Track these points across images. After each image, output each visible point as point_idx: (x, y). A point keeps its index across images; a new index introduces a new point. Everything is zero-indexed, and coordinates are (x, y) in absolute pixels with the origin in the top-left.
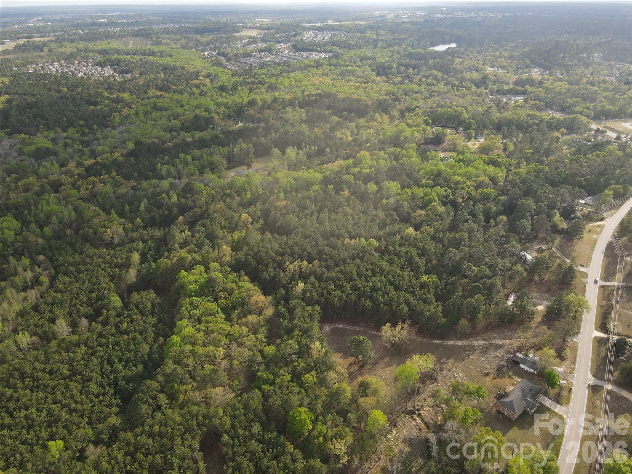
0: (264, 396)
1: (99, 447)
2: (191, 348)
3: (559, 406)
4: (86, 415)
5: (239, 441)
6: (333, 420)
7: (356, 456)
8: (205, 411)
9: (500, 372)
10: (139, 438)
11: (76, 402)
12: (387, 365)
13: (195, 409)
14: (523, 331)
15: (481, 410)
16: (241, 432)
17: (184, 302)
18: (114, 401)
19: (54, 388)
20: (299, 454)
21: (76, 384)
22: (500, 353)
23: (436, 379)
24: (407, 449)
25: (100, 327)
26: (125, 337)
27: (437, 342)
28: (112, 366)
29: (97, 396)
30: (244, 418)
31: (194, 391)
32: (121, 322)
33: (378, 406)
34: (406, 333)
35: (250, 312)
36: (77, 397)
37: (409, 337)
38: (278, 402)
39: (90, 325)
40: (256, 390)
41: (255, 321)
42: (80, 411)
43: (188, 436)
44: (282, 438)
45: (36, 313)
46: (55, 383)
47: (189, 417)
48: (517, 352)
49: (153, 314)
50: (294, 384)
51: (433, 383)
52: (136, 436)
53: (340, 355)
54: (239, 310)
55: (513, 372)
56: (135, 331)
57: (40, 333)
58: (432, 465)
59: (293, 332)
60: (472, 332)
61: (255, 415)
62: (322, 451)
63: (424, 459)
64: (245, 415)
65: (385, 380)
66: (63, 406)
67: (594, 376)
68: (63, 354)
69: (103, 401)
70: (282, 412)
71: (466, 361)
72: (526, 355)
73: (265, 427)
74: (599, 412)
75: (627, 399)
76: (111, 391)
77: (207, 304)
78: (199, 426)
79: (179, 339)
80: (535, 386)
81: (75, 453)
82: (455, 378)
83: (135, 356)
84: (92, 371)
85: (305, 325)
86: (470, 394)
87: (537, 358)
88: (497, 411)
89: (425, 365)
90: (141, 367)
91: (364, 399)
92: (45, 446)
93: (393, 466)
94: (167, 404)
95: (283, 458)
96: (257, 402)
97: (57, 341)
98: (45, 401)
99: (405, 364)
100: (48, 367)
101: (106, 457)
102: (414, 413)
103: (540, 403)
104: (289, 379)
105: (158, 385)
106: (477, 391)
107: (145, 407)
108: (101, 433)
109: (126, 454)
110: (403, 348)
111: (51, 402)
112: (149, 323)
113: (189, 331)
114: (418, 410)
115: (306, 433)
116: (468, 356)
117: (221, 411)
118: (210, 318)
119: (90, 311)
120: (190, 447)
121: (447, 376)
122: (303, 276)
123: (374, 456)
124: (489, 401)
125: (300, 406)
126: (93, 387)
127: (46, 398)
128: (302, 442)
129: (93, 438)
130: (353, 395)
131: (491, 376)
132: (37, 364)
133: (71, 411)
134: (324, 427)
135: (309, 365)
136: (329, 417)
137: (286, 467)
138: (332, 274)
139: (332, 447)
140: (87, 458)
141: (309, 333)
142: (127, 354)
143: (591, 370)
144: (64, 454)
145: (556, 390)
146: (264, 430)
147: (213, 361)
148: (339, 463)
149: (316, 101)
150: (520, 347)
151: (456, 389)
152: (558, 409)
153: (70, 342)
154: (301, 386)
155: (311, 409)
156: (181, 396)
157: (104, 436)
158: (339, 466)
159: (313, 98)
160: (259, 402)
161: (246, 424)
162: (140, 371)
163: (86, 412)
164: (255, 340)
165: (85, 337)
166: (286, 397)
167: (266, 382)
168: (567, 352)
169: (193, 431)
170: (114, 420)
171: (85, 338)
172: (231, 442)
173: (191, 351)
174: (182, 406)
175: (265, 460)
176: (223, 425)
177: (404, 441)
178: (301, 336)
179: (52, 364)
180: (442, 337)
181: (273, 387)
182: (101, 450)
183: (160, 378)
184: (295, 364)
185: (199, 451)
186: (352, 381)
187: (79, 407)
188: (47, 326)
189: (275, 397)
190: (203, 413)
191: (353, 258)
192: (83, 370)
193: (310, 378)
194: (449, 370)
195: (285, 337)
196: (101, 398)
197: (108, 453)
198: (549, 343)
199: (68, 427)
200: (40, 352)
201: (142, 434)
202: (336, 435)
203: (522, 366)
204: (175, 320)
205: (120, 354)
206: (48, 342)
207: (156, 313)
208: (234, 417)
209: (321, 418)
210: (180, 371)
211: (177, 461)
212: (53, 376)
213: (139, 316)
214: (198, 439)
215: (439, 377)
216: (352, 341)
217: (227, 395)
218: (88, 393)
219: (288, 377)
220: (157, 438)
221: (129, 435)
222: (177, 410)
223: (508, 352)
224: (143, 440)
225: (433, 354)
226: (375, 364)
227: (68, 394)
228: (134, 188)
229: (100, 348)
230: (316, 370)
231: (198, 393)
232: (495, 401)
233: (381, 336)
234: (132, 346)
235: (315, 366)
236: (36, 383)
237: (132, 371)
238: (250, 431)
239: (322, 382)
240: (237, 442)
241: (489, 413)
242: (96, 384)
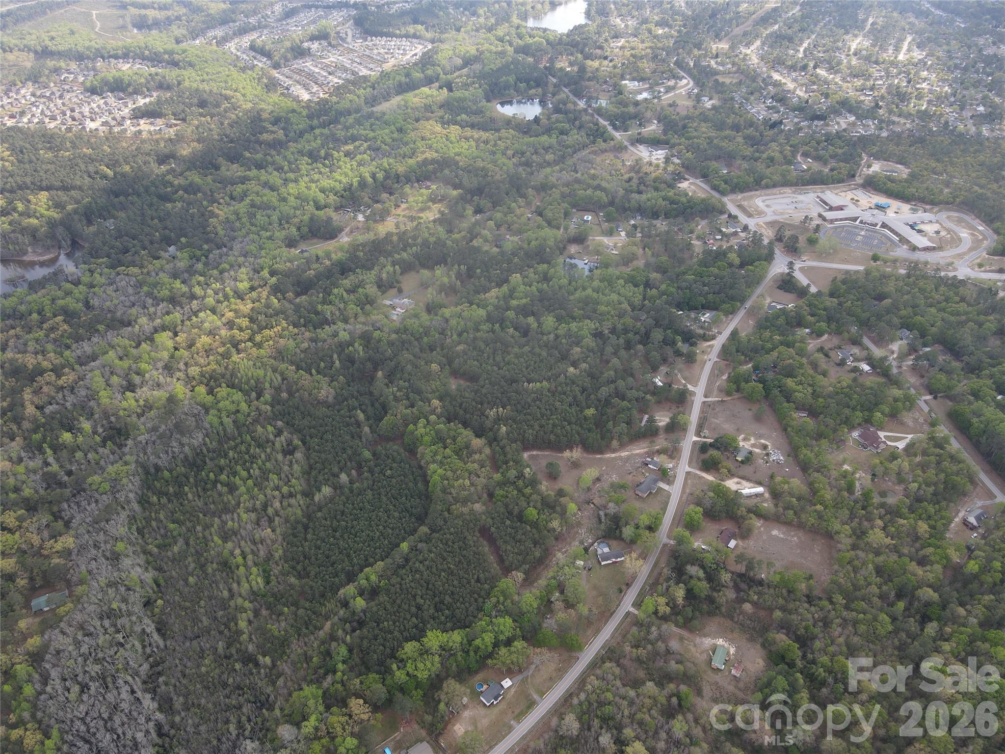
2: (448, 482)
6: (548, 512)
7: (564, 528)
9: (637, 471)
12: (571, 473)
13: (468, 517)
14: (652, 441)
16: (499, 525)
17: (426, 451)
20: (534, 530)
22: (637, 459)
27: (599, 456)
28: (397, 500)
31: (461, 508)
33: (571, 501)
34: (579, 454)
35: (473, 452)
37: (581, 456)
40: (499, 502)
41: (480, 458)
43: (471, 531)
44: (523, 525)
47: (466, 522)
48: (647, 457)
50: (520, 496)
51: (599, 483)
54: (466, 452)
55: (645, 470)
57: (331, 485)
58: (602, 527)
59: (509, 463)
60: (620, 448)
61: (504, 516)
62: (546, 527)
63: (598, 524)
64: (498, 516)
67: (689, 466)
70: (519, 512)
71: (617, 467)
72: (652, 458)
73: (512, 521)
74: (688, 486)
75: (704, 478)
78: (474, 525)
79: (439, 478)
80: (657, 477)
81: (413, 548)
87: (658, 460)
88: (636, 494)
89: (594, 474)
91: (562, 498)
95: (527, 534)
99: (582, 475)
102: (589, 502)
103: (659, 486)
106: (624, 485)
110: (579, 464)
114: (592, 500)
115: (536, 520)
116: (618, 464)
117: (483, 516)
118: (449, 460)
120: (475, 536)
121: (606, 477)
125: (529, 507)
128: (534, 525)
130: (555, 496)
131: (632, 474)
134: (544, 516)
135: (526, 483)
136: (545, 510)
137: (530, 538)
138: (522, 416)
139: (551, 525)
143: (688, 462)
145: (668, 478)
147: (464, 488)
148: (556, 531)
150: (649, 453)
151: (612, 486)
152: (668, 488)
154: (525, 496)
155: (535, 508)
159: (431, 167)
160: (503, 508)
161: (501, 521)
164: (485, 471)
167: (502, 497)
168: (676, 454)
169: (473, 528)
172: (496, 531)
174: (459, 517)
175: (518, 536)
176: (488, 523)
178: (515, 465)
181: (508, 499)
184: (517, 483)
185: (481, 537)
188: (333, 479)
189: (512, 505)
190: (474, 519)
194: (608, 474)
195: (505, 467)
200: (342, 497)
202: (552, 519)
203: (649, 466)
204: (422, 464)
206: (342, 490)
208: (492, 518)
209: (541, 511)
211: (472, 543)
214: (477, 532)
215: (602, 479)
217: (482, 507)
219: (515, 492)
220: (455, 534)
223: (642, 458)
225: (597, 465)
230: (531, 486)
231: (465, 508)
233: (565, 458)
235: (529, 483)
238: (504, 524)
239: (536, 492)
240: (499, 530)
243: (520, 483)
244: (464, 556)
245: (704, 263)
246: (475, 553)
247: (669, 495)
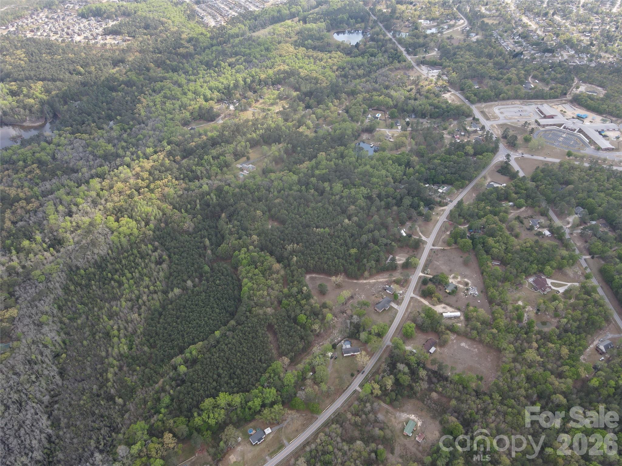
0: (286, 310)
2: (253, 292)
3: (397, 306)
5: (281, 327)
7: (322, 330)
8: (265, 317)
10: (244, 328)
12: (334, 292)
13: (261, 316)
16: (281, 324)
17: (243, 270)
19: (201, 311)
20: (302, 330)
21: (209, 309)
22: (380, 285)
26: (220, 287)
27: (355, 281)
28: (220, 301)
29: (220, 314)
30: (281, 319)
33: (330, 311)
34: (342, 279)
35: (273, 273)
36: (212, 314)
40: (283, 309)
41: (276, 277)
44: (296, 325)
45: (173, 277)
47: (260, 320)
48: (387, 284)
51: (352, 300)
54: (269, 272)
55: (384, 293)
56: (224, 284)
57: (181, 287)
58: (348, 330)
59: (294, 282)
60: (369, 276)
61: (285, 318)
62: (310, 328)
63: (346, 328)
67: (413, 293)
69: (223, 315)
70: (295, 316)
72: (390, 286)
73: (289, 322)
76: (225, 311)
77: (253, 270)
79: (247, 289)
80: (390, 299)
82: (361, 297)
83: (228, 296)
84: (213, 304)
85: (299, 278)
87: (393, 287)
88: (375, 309)
91: (324, 309)
94: (250, 315)
95: (297, 332)
96: (284, 313)
97: (190, 290)
98: (200, 317)
100: (194, 303)
103: (391, 306)
104: (295, 303)
107: (242, 317)
110: (340, 286)
113: (249, 284)
114: (346, 311)
115: (304, 323)
116: (367, 287)
117: (271, 317)
118: (256, 277)
119: (197, 274)
120: (264, 330)
121: (358, 296)
122: (295, 253)
125: (301, 314)
126: (217, 310)
128: (303, 326)
130: (320, 308)
131: (375, 296)
134: (310, 320)
136: (312, 317)
137: (299, 334)
139: (314, 327)
141: (301, 283)
142: (225, 295)
143: (413, 290)
145: (398, 301)
147: (263, 297)
148: (316, 332)
153: (196, 291)
154: (300, 305)
155: (305, 315)
164: (278, 286)
166: (295, 311)
167: (286, 305)
168: (407, 283)
169: (263, 324)
172: (278, 327)
174: (256, 316)
175: (291, 333)
176: (273, 322)
178: (298, 284)
181: (289, 307)
183: (244, 306)
185: (267, 331)
188: (183, 283)
189: (291, 311)
192: (209, 303)
195: (291, 285)
200: (186, 296)
202: (315, 323)
203: (387, 291)
204: (240, 278)
205: (221, 295)
206: (187, 291)
208: (277, 319)
209: (309, 317)
211: (260, 335)
212: (198, 306)
214: (266, 327)
215: (355, 297)
217: (272, 311)
218: (216, 313)
220: (251, 328)
223: (383, 285)
226: (329, 293)
227: (208, 313)
229: (211, 293)
231: (261, 311)
233: (331, 281)
234: (225, 292)
235: (305, 297)
238: (284, 323)
239: (308, 304)
243: (299, 296)
244: (254, 343)
245: (449, 152)
246: (261, 341)
247: (396, 312)
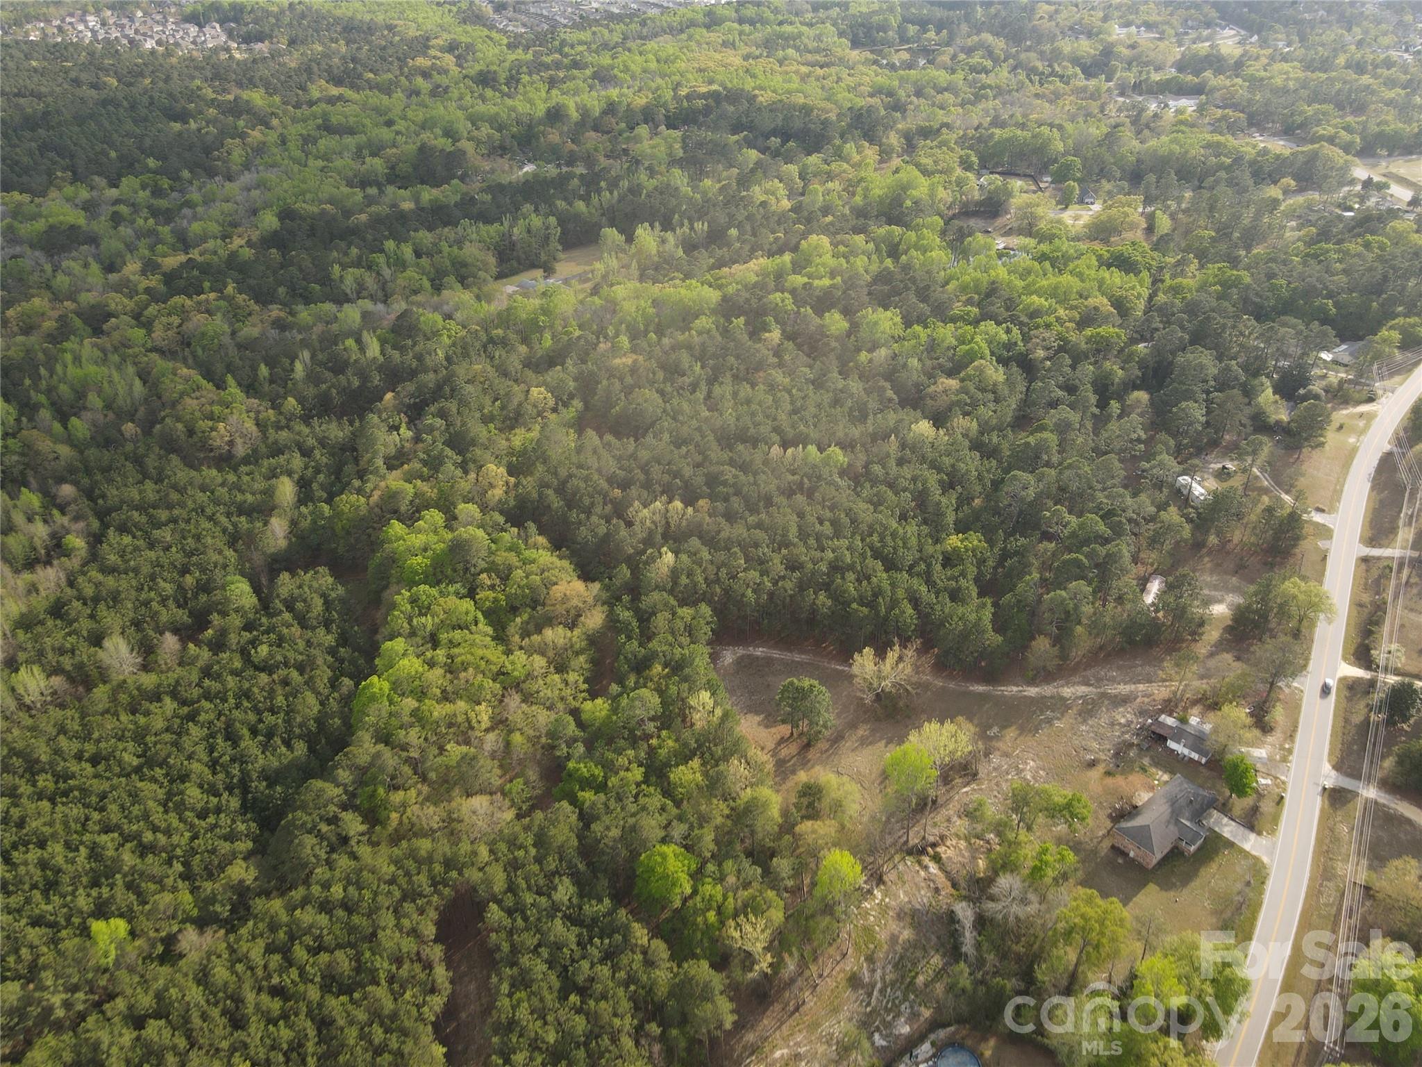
0: (581, 816)
1: (209, 932)
2: (415, 704)
3: (1253, 836)
4: (178, 858)
5: (526, 919)
6: (739, 871)
7: (791, 954)
8: (447, 849)
9: (1121, 760)
10: (298, 912)
11: (155, 829)
12: (864, 742)
13: (424, 845)
14: (1177, 665)
15: (1076, 847)
16: (529, 898)
17: (398, 598)
18: (241, 827)
19: (103, 796)
20: (660, 948)
21: (155, 787)
22: (1124, 716)
23: (975, 775)
24: (907, 934)
25: (205, 654)
26: (264, 678)
27: (980, 688)
28: (235, 744)
29: (202, 815)
30: (536, 868)
31: (422, 804)
32: (254, 643)
33: (843, 840)
34: (909, 670)
35: (549, 621)
36: (157, 816)
37: (914, 679)
38: (615, 833)
39: (184, 648)
40: (565, 804)
41: (561, 642)
42: (164, 849)
43: (408, 907)
44: (622, 913)
45: (58, 622)
46: (106, 786)
47: (411, 865)
48: (1162, 711)
49: (327, 624)
50: (652, 789)
51: (968, 784)
52: (291, 909)
53: (758, 718)
54: (526, 617)
55: (1152, 758)
56: (286, 665)
57: (68, 668)
58: (961, 972)
59: (649, 667)
60: (1060, 668)
61: (561, 860)
62: (714, 941)
63: (944, 956)
64: (539, 860)
65: (858, 779)
66: (127, 838)
67: (1337, 767)
68: (124, 718)
69: (216, 826)
70: (624, 853)
71: (1042, 734)
72: (1183, 720)
73: (585, 889)
74: (1343, 850)
75: (1409, 821)
76: (235, 803)
77: (452, 602)
78: (434, 884)
79: (386, 686)
80: (1201, 792)
81: (153, 946)
82: (1019, 771)
83: (288, 722)
84: (189, 758)
85: (677, 651)
86: (1054, 812)
87: (1207, 727)
88: (1113, 847)
89: (951, 747)
90: (300, 748)
91: (809, 823)
92: (85, 932)
93: (873, 971)
94: (362, 834)
95: (624, 960)
96: (566, 831)
97: (108, 686)
98: (84, 825)
99: (906, 746)
100: (90, 748)
101: (226, 956)
102: (923, 851)
103: (1211, 830)
104: (639, 778)
105: (340, 790)
106: (1069, 806)
107: (310, 840)
108: (212, 900)
109: (270, 949)
110: (901, 704)
111: (97, 828)
112: (319, 645)
113: (410, 665)
114: (934, 845)
115: (677, 903)
116: (1049, 721)
117: (484, 852)
118: (457, 635)
119: (182, 616)
120: (414, 932)
121: (1000, 766)
122: (673, 536)
123: (831, 951)
124: (1095, 826)
125: (664, 841)
126: (193, 793)
127: (87, 819)
128: (668, 920)
129: (195, 913)
130: (785, 813)
131: (1101, 768)
132: (63, 742)
133: (144, 850)
134: (719, 887)
135: (685, 745)
136: (729, 865)
137: (631, 980)
138: (739, 531)
139: (737, 935)
140: (181, 956)
141: (687, 671)
142: (269, 719)
143: (1331, 753)
144: (129, 948)
145: (1248, 801)
146: (581, 895)
147: (464, 733)
148: (751, 970)
149: (707, 111)
150: (1169, 701)
151: (1020, 802)
152: (1251, 843)
153: (138, 689)
154: (667, 792)
155: (688, 848)
156: (394, 815)
157: (218, 908)
158: (750, 975)
160: (571, 830)
161: (542, 882)
162: (298, 758)
163: (179, 852)
164: (562, 686)
165: (172, 677)
166: (631, 821)
167: (587, 783)
168: (1278, 714)
169: (421, 895)
170: (242, 872)
171: (172, 681)
172: (507, 922)
173: (415, 713)
174: (395, 839)
175: (585, 965)
176: (488, 882)
177: (900, 916)
178: (668, 676)
179: (98, 741)
180: (991, 677)
181: (602, 795)
182: (213, 939)
183: (344, 775)
184: (654, 742)
185: (436, 941)
186: (784, 780)
187: (162, 839)
188: (85, 652)
189: (607, 820)
190: (444, 855)
191: (789, 493)
192: (169, 756)
193: (688, 774)
194: (1006, 755)
195: (631, 681)
196: (211, 819)
197: (230, 947)
198: (1236, 694)
199: (138, 886)
200: (69, 713)
201: (305, 902)
202: (745, 906)
203: (1172, 744)
204: (379, 637)
205: (252, 717)
206: (89, 690)
207: (333, 621)
208: (514, 866)
209: (711, 867)
210: (390, 759)
211: (386, 965)
212: (101, 767)
213: (296, 630)
214: (433, 915)
215: (983, 770)
216: (785, 689)
217: (498, 815)
218: (180, 808)
219: (637, 774)
220: (340, 913)
221: (276, 905)
222: (384, 849)
223: (1142, 713)
224: (307, 916)
225: (970, 719)
226: (837, 739)
227: (136, 810)
228: (280, 325)
229: (206, 704)
230: (701, 757)
231: (432, 809)
232: (1109, 824)
233: (851, 677)
234: (280, 700)
235: (700, 746)
236: (62, 785)
237: (281, 757)
238: (549, 896)
239: (714, 785)
240: (520, 922)
241: (1095, 852)
242: (201, 786)
247: (1259, 867)
